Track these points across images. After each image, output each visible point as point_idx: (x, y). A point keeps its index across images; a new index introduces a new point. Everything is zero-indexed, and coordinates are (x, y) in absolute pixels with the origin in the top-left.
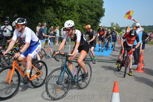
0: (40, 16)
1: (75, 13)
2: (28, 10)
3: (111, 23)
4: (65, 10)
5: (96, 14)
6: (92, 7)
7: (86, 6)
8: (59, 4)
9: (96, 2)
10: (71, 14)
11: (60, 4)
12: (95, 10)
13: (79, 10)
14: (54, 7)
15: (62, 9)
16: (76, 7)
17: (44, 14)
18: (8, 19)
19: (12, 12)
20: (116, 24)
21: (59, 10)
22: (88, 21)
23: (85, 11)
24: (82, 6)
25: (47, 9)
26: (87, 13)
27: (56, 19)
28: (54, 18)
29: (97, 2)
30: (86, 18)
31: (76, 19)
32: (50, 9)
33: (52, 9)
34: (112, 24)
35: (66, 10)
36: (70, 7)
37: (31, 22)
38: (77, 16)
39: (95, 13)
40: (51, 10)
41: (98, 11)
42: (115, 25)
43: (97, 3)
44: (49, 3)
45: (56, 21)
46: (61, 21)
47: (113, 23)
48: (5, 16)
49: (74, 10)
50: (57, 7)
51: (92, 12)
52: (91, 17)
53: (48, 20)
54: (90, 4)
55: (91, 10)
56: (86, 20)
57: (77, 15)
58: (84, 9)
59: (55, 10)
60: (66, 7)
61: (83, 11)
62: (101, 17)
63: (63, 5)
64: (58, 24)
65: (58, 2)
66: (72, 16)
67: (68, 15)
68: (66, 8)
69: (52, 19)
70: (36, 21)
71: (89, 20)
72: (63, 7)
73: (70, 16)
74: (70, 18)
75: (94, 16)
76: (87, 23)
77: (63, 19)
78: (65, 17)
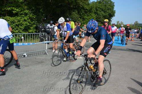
1: (93, 14)
2: (60, 13)
3: (117, 22)
5: (108, 15)
6: (105, 9)
7: (100, 9)
9: (108, 6)
10: (90, 15)
11: (83, 8)
12: (107, 12)
13: (95, 12)
17: (71, 15)
19: (49, 15)
21: (82, 12)
24: (98, 8)
25: (73, 11)
26: (101, 14)
27: (80, 19)
28: (78, 18)
29: (110, 6)
30: (100, 18)
32: (75, 11)
33: (77, 12)
34: (118, 22)
36: (90, 10)
39: (107, 14)
41: (110, 12)
44: (75, 7)
45: (79, 20)
47: (119, 22)
49: (93, 12)
50: (80, 10)
51: (105, 13)
54: (104, 7)
55: (105, 12)
57: (94, 16)
58: (99, 11)
59: (78, 12)
60: (86, 9)
61: (98, 13)
62: (112, 17)
63: (85, 8)
65: (81, 7)
67: (88, 16)
68: (87, 11)
71: (103, 19)
73: (89, 16)
74: (89, 18)
75: (107, 16)
76: (102, 22)
77: (84, 19)
78: (86, 17)
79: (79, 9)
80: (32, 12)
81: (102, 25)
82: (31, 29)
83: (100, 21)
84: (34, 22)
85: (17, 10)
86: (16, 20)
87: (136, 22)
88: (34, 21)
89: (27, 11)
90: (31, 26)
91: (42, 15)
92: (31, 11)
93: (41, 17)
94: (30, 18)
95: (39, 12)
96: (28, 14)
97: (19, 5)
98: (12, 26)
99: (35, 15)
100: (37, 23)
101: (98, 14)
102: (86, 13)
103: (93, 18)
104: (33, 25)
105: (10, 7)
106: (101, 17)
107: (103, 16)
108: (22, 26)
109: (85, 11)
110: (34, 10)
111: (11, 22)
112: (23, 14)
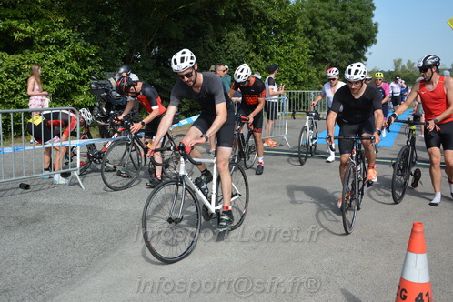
0: (212, 49)
1: (299, 37)
2: (183, 35)
3: (395, 61)
4: (274, 31)
5: (354, 39)
7: (327, 19)
8: (258, 16)
9: (353, 8)
10: (290, 41)
11: (263, 17)
12: (350, 28)
13: (310, 29)
14: (245, 25)
15: (268, 30)
16: (302, 22)
17: (221, 43)
18: (139, 59)
19: (146, 43)
20: (409, 62)
21: (260, 31)
22: (334, 57)
23: (325, 31)
24: (317, 18)
25: (229, 30)
26: (330, 38)
27: (253, 55)
28: (248, 53)
29: (358, 8)
30: (328, 50)
31: (302, 52)
32: (237, 30)
33: (242, 31)
34: (398, 63)
35: (276, 33)
36: (287, 24)
38: (306, 46)
39: (351, 35)
40: (239, 33)
41: (358, 29)
42: (406, 65)
43: (358, 11)
44: (234, 15)
45: (252, 59)
46: (264, 59)
47: (400, 61)
48: (131, 52)
49: (298, 30)
50: (255, 24)
51: (343, 34)
52: (341, 46)
54: (339, 12)
55: (342, 29)
56: (328, 56)
57: (304, 43)
58: (323, 27)
59: (248, 32)
60: (275, 23)
61: (320, 33)
62: (367, 46)
63: (271, 19)
65: (257, 13)
66: (293, 45)
67: (281, 43)
68: (277, 27)
69: (243, 54)
71: (336, 53)
72: (268, 23)
73: (287, 45)
74: (286, 52)
75: (350, 44)
76: (332, 63)
77: (269, 55)
78: (271, 48)
79: (249, 21)
80: (83, 36)
82: (81, 93)
84: (90, 68)
85: (29, 29)
86: (28, 63)
88: (92, 65)
89: (63, 33)
90: (82, 83)
91: (120, 45)
92: (79, 31)
93: (117, 53)
94: (76, 56)
95: (108, 34)
96: (69, 43)
97: (37, 12)
98: (12, 82)
99: (93, 44)
100: (101, 71)
101: (319, 39)
104: (88, 78)
105: (4, 20)
106: (329, 47)
107: (337, 44)
108: (48, 84)
110: (87, 27)
111: (6, 71)
112: (52, 44)
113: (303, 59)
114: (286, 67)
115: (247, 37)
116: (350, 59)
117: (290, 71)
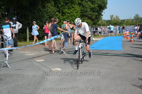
0: (40, 10)
1: (76, 6)
2: (28, 4)
5: (98, 7)
10: (73, 7)
12: (96, 2)
13: (80, 2)
14: (54, 1)
15: (63, 3)
17: (45, 8)
20: (116, 16)
21: (61, 3)
22: (90, 14)
23: (86, 3)
25: (48, 2)
26: (88, 6)
27: (57, 13)
28: (56, 12)
30: (87, 11)
32: (51, 3)
33: (53, 3)
34: (112, 16)
37: (32, 17)
38: (79, 9)
39: (96, 5)
41: (100, 3)
42: (115, 18)
45: (57, 15)
46: (62, 15)
47: (113, 16)
49: (76, 3)
51: (93, 4)
52: (93, 10)
53: (49, 15)
57: (78, 8)
59: (55, 4)
61: (84, 4)
62: (103, 10)
64: (59, 18)
68: (68, 1)
69: (54, 13)
70: (37, 16)
71: (90, 13)
74: (71, 12)
75: (96, 9)
76: (89, 17)
77: (64, 13)
78: (66, 10)
81: (90, 21)
83: (87, 16)
87: (137, 15)
101: (83, 7)
102: (66, 5)
103: (77, 12)
106: (88, 10)
107: (91, 9)
109: (65, 2)
113: (78, 15)
114: (71, 18)
115: (55, 5)
116: (96, 15)
117: (72, 20)
